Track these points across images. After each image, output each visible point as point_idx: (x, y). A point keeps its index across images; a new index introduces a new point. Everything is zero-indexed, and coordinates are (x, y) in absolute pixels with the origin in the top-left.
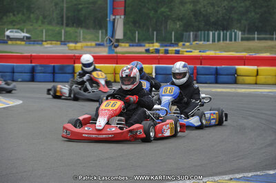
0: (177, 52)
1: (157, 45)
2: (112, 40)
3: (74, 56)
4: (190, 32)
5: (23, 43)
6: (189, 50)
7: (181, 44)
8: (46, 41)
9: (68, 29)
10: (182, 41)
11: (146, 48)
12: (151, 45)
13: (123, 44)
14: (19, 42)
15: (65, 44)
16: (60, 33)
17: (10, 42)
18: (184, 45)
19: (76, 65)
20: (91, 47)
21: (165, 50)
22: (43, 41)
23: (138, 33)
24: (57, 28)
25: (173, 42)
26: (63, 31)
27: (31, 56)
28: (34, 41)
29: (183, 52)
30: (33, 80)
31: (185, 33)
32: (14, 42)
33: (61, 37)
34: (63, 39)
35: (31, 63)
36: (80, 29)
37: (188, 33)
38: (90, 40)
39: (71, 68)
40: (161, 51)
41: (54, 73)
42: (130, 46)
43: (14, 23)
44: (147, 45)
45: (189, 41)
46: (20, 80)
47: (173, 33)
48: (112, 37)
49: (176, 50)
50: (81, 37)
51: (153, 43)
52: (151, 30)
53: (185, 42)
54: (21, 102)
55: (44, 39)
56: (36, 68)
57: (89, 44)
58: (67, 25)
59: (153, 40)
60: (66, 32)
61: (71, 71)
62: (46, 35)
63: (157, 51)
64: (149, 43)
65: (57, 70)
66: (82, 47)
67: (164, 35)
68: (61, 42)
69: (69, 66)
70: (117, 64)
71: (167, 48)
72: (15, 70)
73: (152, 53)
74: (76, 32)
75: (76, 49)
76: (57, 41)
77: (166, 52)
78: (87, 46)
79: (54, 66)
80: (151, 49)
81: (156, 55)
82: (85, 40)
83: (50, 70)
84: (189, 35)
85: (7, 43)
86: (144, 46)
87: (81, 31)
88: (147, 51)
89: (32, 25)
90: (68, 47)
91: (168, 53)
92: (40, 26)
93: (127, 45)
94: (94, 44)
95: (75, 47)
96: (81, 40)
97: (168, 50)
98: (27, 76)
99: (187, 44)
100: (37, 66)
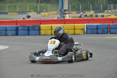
0: (103, 16)
1: (92, 12)
2: (62, 10)
3: (40, 20)
4: (111, 4)
5: (16, 13)
6: (109, 15)
7: (106, 11)
8: (29, 12)
9: (42, 4)
10: (107, 10)
11: (85, 14)
12: (89, 12)
13: (73, 12)
14: (14, 13)
15: (40, 13)
16: (37, 7)
17: (9, 13)
18: (108, 12)
19: (41, 25)
20: (55, 14)
21: (96, 15)
22: (27, 12)
23: (81, 6)
24: (35, 4)
25: (102, 10)
26: (39, 6)
27: (17, 21)
28: (22, 12)
29: (106, 16)
30: (17, 34)
31: (108, 5)
32: (11, 13)
33: (38, 9)
34: (39, 10)
35: (17, 25)
36: (48, 4)
37: (110, 5)
38: (54, 10)
39: (38, 27)
40: (93, 16)
41: (29, 30)
42: (77, 13)
43: (12, 2)
44: (87, 12)
45: (110, 10)
46: (10, 35)
47: (101, 5)
48: (62, 9)
49: (102, 15)
50: (49, 9)
51: (90, 11)
52: (89, 3)
53: (109, 10)
54: (8, 47)
55: (28, 11)
56: (19, 28)
57: (53, 13)
58: (41, 2)
59: (90, 9)
60: (40, 6)
61: (38, 29)
62: (29, 9)
63: (91, 16)
64: (88, 11)
65: (30, 29)
66: (49, 15)
67: (96, 6)
68: (38, 12)
69: (37, 26)
70: (65, 24)
71: (97, 14)
72: (8, 29)
73: (89, 17)
74: (46, 6)
75: (45, 16)
76: (36, 12)
77: (97, 16)
78: (52, 14)
79: (29, 26)
80: (88, 14)
81: (90, 18)
82: (51, 10)
83: (27, 28)
84: (111, 6)
85: (7, 14)
86: (85, 13)
87: (49, 5)
88: (86, 16)
89: (21, 3)
90: (41, 15)
91: (97, 17)
92: (26, 4)
93: (75, 12)
94: (56, 12)
95: (45, 15)
96: (49, 11)
97: (97, 15)
98: (14, 32)
99: (110, 11)
100: (19, 26)
